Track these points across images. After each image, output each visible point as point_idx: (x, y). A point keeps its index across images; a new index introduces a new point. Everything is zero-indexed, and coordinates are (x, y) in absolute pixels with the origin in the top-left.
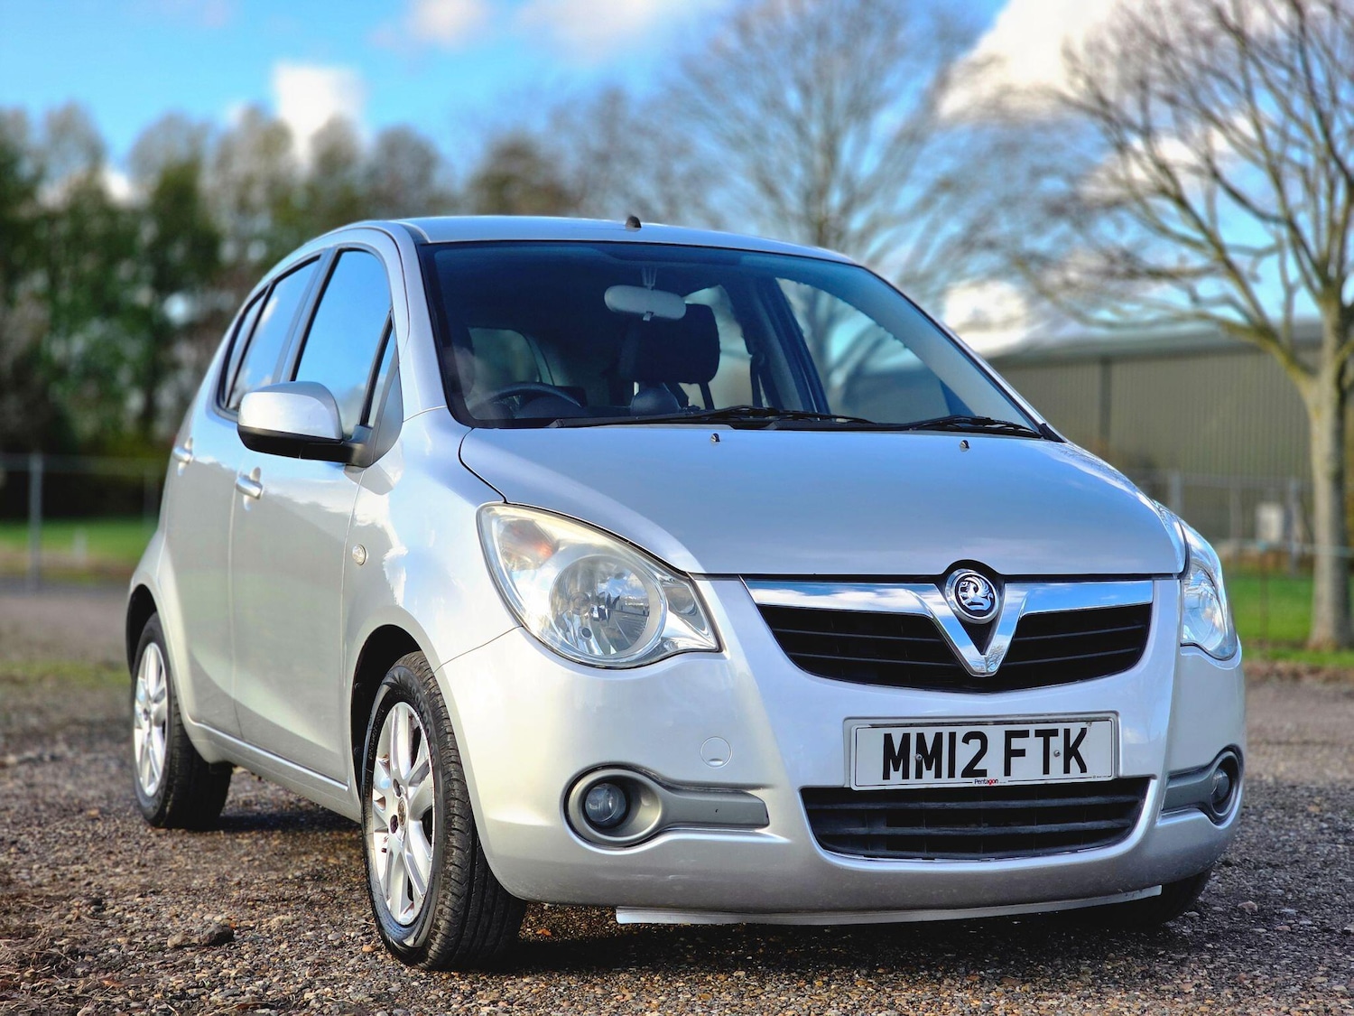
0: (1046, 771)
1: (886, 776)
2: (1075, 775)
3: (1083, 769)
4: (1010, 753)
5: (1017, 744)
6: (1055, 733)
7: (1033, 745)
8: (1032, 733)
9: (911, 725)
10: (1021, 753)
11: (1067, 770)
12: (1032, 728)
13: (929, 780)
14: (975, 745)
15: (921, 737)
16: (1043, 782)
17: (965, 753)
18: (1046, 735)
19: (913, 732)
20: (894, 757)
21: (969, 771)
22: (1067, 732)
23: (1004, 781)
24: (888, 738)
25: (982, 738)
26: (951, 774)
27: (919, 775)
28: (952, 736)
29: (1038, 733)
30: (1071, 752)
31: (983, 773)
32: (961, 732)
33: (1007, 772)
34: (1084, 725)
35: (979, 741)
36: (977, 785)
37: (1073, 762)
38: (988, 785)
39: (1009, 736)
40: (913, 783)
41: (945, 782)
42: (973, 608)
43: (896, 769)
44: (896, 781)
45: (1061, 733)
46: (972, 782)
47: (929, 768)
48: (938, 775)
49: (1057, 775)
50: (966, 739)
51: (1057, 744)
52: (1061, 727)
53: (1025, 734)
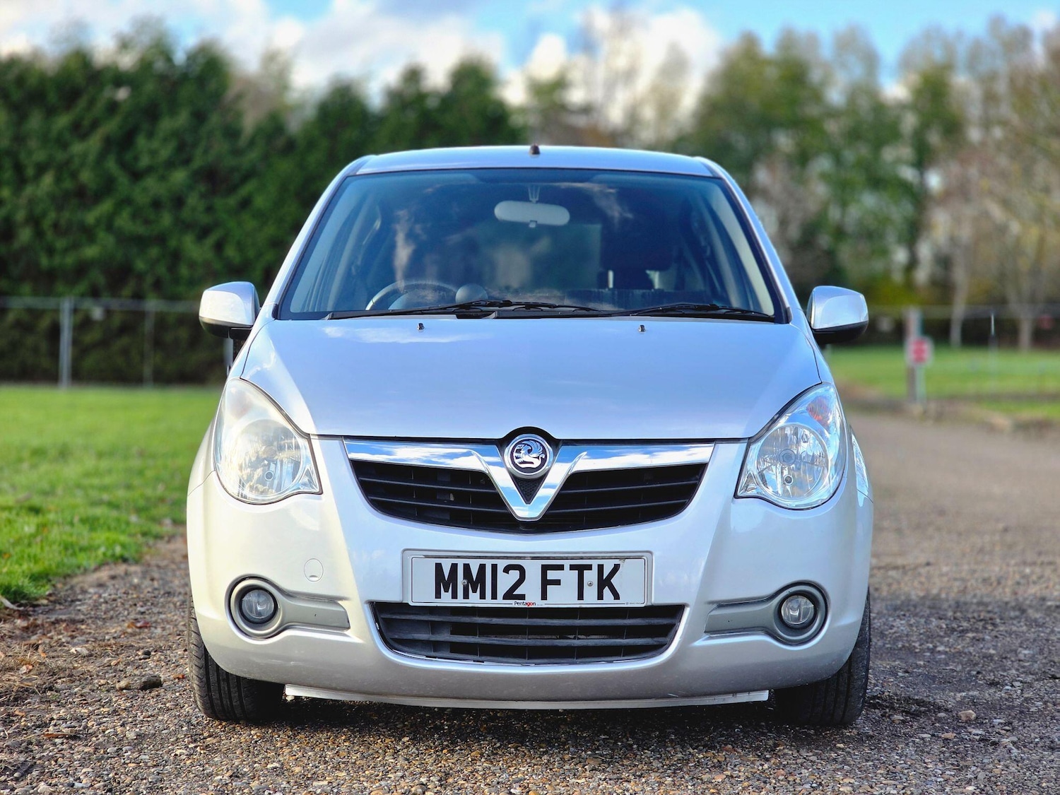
0: (581, 597)
1: (438, 595)
2: (608, 601)
3: (617, 596)
4: (546, 583)
5: (552, 575)
6: (589, 567)
7: (569, 577)
8: (567, 567)
9: (459, 557)
10: (557, 582)
11: (600, 597)
12: (567, 564)
13: (474, 600)
14: (515, 575)
15: (467, 567)
16: (578, 606)
17: (506, 581)
18: (581, 569)
19: (461, 563)
20: (444, 581)
21: (509, 595)
22: (601, 568)
23: (541, 604)
24: (439, 567)
25: (522, 570)
26: (494, 596)
27: (466, 596)
28: (494, 567)
29: (572, 567)
30: (604, 582)
31: (522, 597)
32: (502, 564)
33: (544, 597)
34: (617, 562)
35: (518, 572)
36: (517, 606)
37: (607, 591)
38: (526, 606)
39: (545, 569)
40: (460, 602)
41: (488, 602)
42: (523, 466)
43: (446, 591)
44: (446, 600)
45: (595, 568)
46: (512, 604)
47: (474, 591)
48: (483, 596)
49: (590, 600)
50: (507, 570)
51: (591, 576)
52: (595, 563)
53: (561, 568)
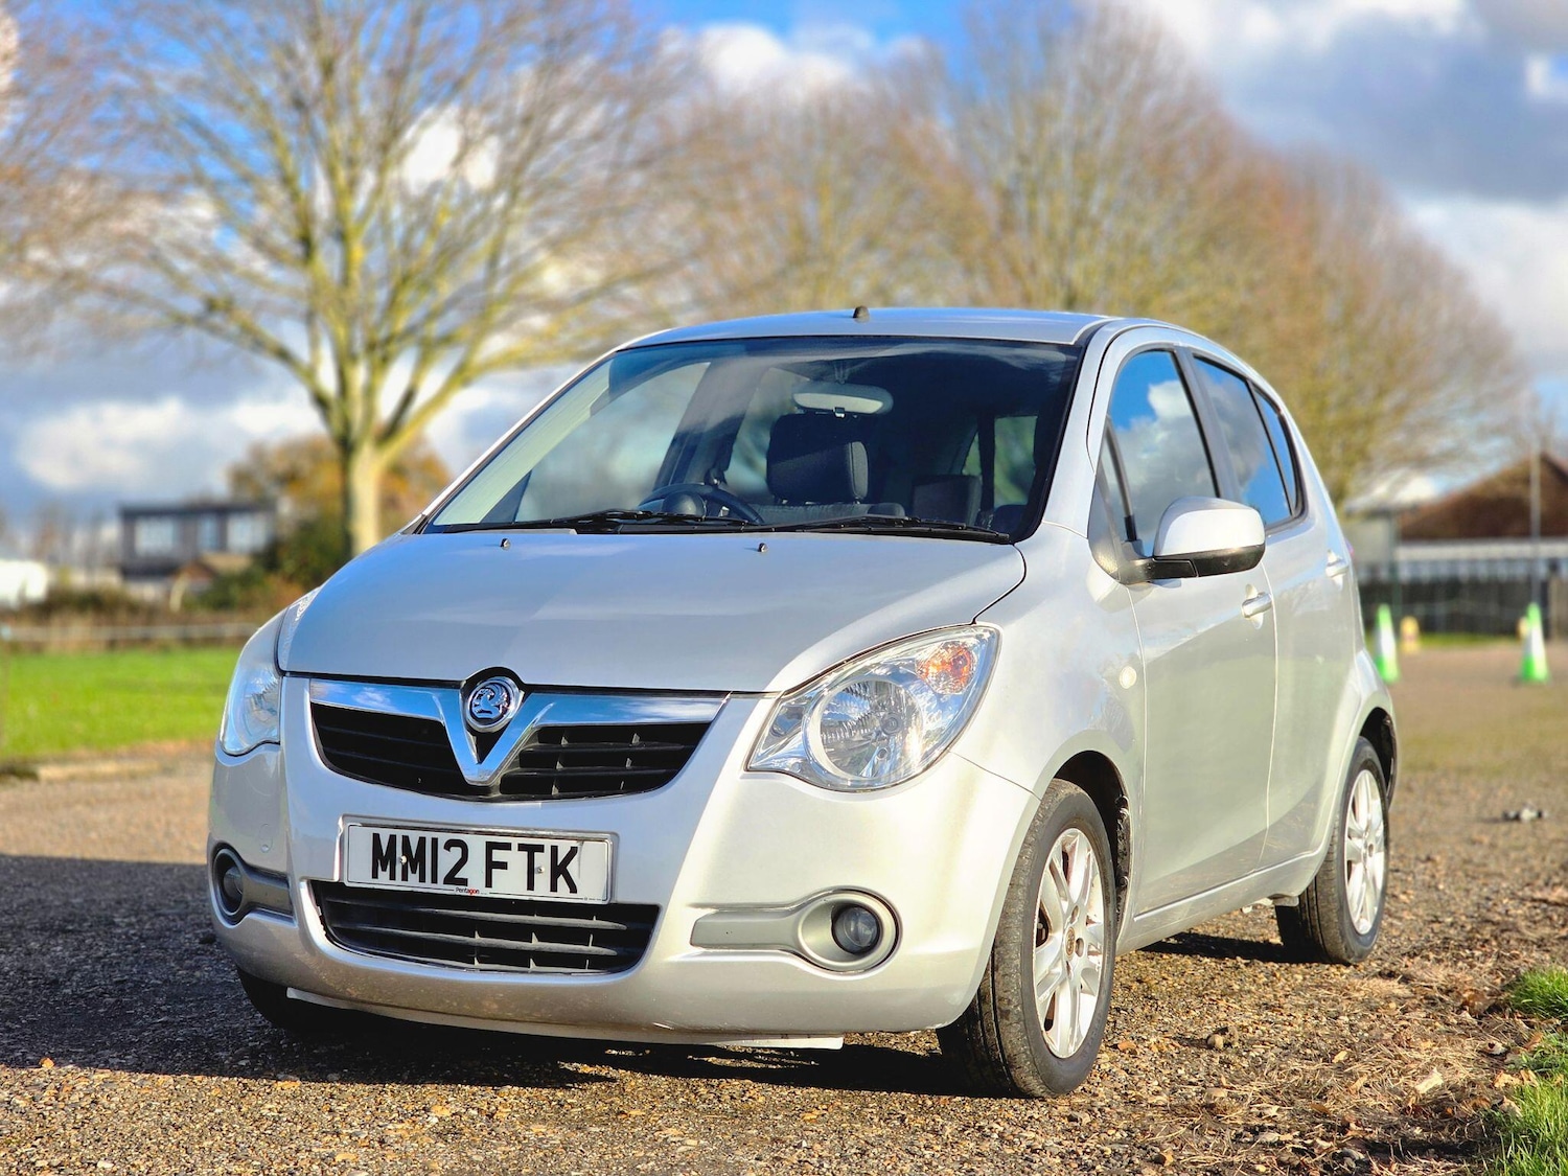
0: (531, 886)
1: (375, 875)
2: (563, 894)
3: (573, 889)
4: (491, 865)
5: (498, 855)
6: (541, 848)
7: (517, 860)
8: (515, 847)
9: (397, 827)
10: (503, 866)
11: (554, 888)
12: (515, 842)
13: (413, 883)
14: (457, 852)
15: (406, 839)
16: (527, 898)
17: (448, 859)
18: (531, 850)
19: (399, 835)
20: (382, 858)
21: (451, 879)
22: (554, 849)
23: (485, 892)
24: (376, 837)
25: (464, 848)
26: (434, 880)
27: (404, 877)
28: (435, 841)
29: (522, 847)
30: (559, 870)
31: (464, 882)
32: (443, 838)
33: (489, 884)
34: (574, 844)
35: (460, 849)
36: (458, 893)
37: (561, 881)
38: (469, 894)
39: (490, 847)
40: (398, 885)
41: (428, 887)
43: (384, 869)
44: (383, 881)
45: (548, 850)
46: (453, 890)
47: (414, 871)
48: (421, 878)
49: (542, 892)
50: (449, 845)
51: (543, 860)
52: (548, 844)
53: (507, 847)
